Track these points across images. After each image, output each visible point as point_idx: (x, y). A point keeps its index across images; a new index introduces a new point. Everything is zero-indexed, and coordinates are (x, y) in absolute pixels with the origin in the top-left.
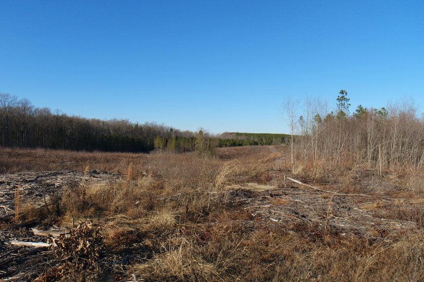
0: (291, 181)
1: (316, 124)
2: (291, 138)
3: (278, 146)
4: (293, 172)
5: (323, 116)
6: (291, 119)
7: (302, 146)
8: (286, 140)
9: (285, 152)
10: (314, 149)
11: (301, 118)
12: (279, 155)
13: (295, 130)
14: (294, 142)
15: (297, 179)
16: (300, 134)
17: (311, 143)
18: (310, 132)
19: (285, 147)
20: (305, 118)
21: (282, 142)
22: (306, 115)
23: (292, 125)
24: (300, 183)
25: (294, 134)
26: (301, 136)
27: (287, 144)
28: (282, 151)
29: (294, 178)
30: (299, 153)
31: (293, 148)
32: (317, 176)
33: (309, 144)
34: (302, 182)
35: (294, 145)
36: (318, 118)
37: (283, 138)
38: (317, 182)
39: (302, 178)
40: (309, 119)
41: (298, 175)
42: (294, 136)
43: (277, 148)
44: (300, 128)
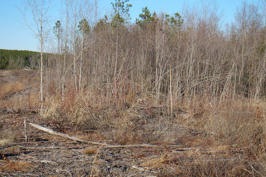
0: (37, 129)
1: (81, 36)
2: (39, 57)
3: (17, 71)
4: (41, 114)
5: (93, 22)
6: (39, 25)
7: (58, 71)
8: (32, 61)
9: (29, 80)
10: (78, 76)
11: (58, 24)
12: (20, 86)
13: (46, 45)
14: (44, 64)
15: (48, 125)
16: (56, 52)
17: (73, 66)
18: (71, 48)
19: (30, 73)
20: (63, 25)
21: (25, 65)
22: (65, 19)
23: (41, 35)
24: (51, 131)
25: (45, 51)
26: (57, 55)
27: (34, 68)
28: (25, 81)
29: (42, 125)
30: (53, 83)
31: (44, 75)
32: (80, 119)
33: (69, 68)
34: (54, 129)
35: (44, 70)
36: (84, 26)
37: (27, 58)
38: (80, 130)
39: (55, 123)
40: (69, 26)
41: (48, 119)
42: (45, 55)
43: (17, 74)
44: (56, 41)
